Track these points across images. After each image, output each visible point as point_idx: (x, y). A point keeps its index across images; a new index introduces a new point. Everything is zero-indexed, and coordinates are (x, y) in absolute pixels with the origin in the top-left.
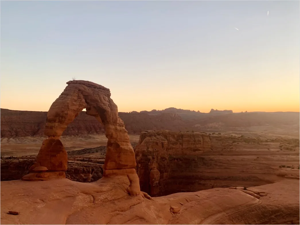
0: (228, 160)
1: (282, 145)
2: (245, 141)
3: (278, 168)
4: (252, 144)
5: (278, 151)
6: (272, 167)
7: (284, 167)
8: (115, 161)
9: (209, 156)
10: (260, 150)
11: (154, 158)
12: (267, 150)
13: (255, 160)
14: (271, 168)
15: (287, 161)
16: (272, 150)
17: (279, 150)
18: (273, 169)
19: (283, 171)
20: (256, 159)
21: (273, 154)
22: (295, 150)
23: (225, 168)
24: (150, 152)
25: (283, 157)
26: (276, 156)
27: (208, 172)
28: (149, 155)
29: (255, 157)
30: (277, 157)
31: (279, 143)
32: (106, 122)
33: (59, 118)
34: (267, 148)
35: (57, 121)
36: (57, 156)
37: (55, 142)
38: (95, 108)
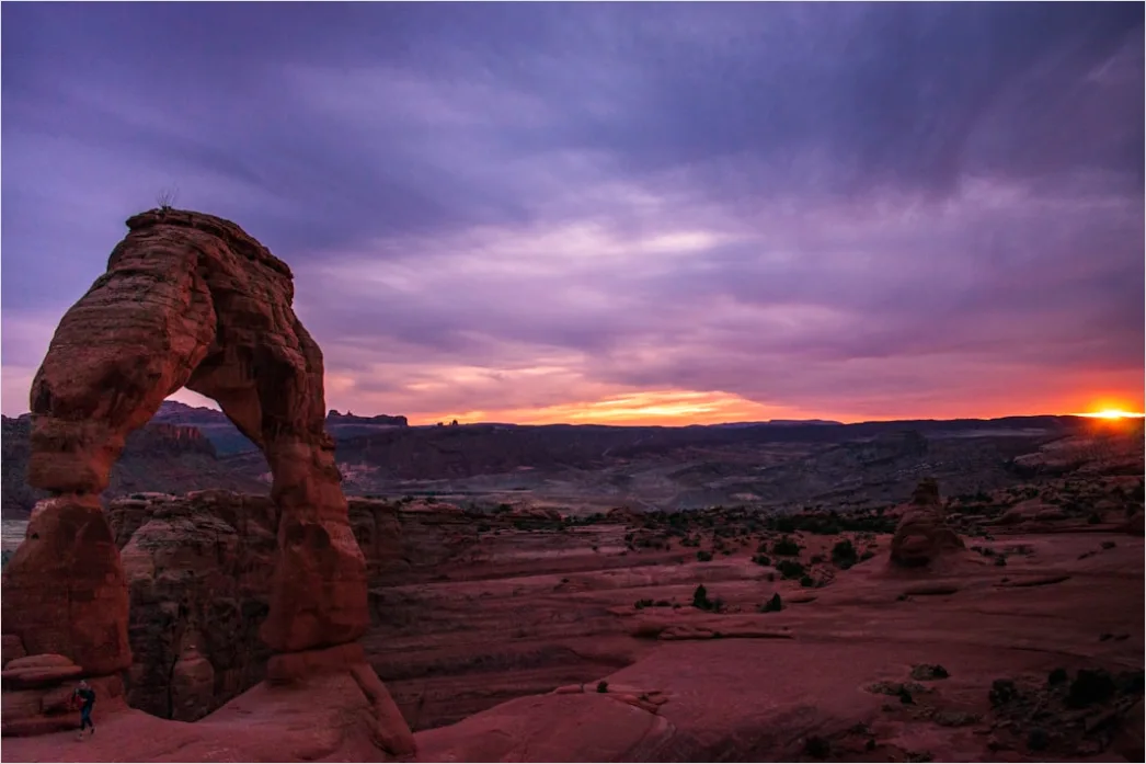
0: (468, 598)
1: (632, 534)
2: (518, 525)
3: (631, 612)
4: (542, 533)
5: (623, 554)
6: (614, 609)
7: (649, 604)
8: (315, 610)
9: (398, 588)
10: (568, 553)
11: (185, 610)
12: (590, 551)
13: (557, 588)
14: (609, 613)
15: (655, 584)
16: (606, 550)
17: (625, 549)
18: (617, 615)
19: (651, 617)
20: (561, 586)
21: (608, 564)
22: (668, 548)
24: (171, 585)
25: (640, 573)
26: (617, 570)
27: (399, 650)
28: (165, 599)
29: (555, 580)
30: (622, 573)
31: (623, 527)
32: (279, 425)
33: (116, 396)
34: (588, 546)
35: (98, 413)
36: (96, 596)
37: (86, 524)
38: (246, 354)
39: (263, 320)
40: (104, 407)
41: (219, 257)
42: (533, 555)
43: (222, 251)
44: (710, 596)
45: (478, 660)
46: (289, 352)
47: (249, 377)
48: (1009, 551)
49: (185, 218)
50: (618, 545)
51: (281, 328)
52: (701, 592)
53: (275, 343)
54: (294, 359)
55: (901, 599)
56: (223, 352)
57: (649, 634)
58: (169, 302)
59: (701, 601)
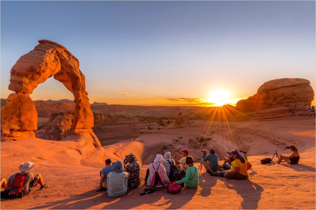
0: (115, 128)
1: (140, 119)
2: (123, 118)
3: (139, 130)
8: (82, 122)
9: (104, 127)
10: (130, 122)
12: (133, 121)
13: (128, 127)
15: (143, 126)
16: (136, 121)
17: (138, 121)
18: (137, 130)
19: (142, 130)
21: (136, 123)
22: (145, 121)
25: (141, 125)
28: (61, 128)
29: (128, 125)
30: (138, 125)
31: (138, 118)
36: (27, 114)
37: (25, 100)
38: (68, 73)
39: (72, 67)
40: (30, 76)
41: (61, 52)
42: (125, 122)
43: (62, 52)
44: (150, 128)
47: (69, 78)
48: (191, 122)
49: (53, 43)
51: (76, 70)
52: (149, 127)
53: (74, 72)
54: (79, 76)
55: (176, 128)
56: (63, 73)
57: (142, 133)
59: (149, 128)
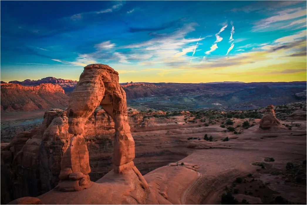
0: (142, 137)
1: (186, 119)
2: (155, 116)
3: (187, 141)
4: (161, 118)
5: (184, 124)
7: (191, 138)
8: (125, 156)
10: (169, 124)
11: (67, 141)
12: (175, 124)
13: (166, 134)
14: (180, 141)
15: (193, 133)
16: (180, 123)
18: (183, 141)
19: (193, 142)
21: (180, 127)
22: (196, 122)
23: (141, 145)
24: (63, 135)
25: (189, 130)
26: (182, 129)
28: (62, 138)
29: (165, 132)
30: (184, 130)
31: (184, 117)
32: (117, 112)
33: (87, 112)
34: (174, 122)
35: (82, 116)
37: (81, 142)
38: (110, 96)
42: (158, 125)
43: (106, 74)
44: (209, 136)
45: (145, 154)
46: (120, 95)
47: (111, 101)
48: (293, 125)
50: (183, 122)
52: (206, 136)
53: (117, 93)
54: (121, 96)
55: (262, 138)
56: (105, 96)
57: (192, 147)
58: (97, 89)
59: (206, 138)
